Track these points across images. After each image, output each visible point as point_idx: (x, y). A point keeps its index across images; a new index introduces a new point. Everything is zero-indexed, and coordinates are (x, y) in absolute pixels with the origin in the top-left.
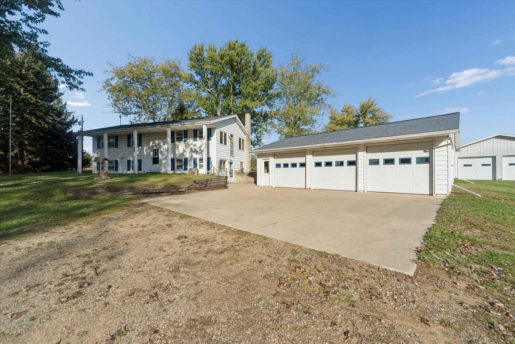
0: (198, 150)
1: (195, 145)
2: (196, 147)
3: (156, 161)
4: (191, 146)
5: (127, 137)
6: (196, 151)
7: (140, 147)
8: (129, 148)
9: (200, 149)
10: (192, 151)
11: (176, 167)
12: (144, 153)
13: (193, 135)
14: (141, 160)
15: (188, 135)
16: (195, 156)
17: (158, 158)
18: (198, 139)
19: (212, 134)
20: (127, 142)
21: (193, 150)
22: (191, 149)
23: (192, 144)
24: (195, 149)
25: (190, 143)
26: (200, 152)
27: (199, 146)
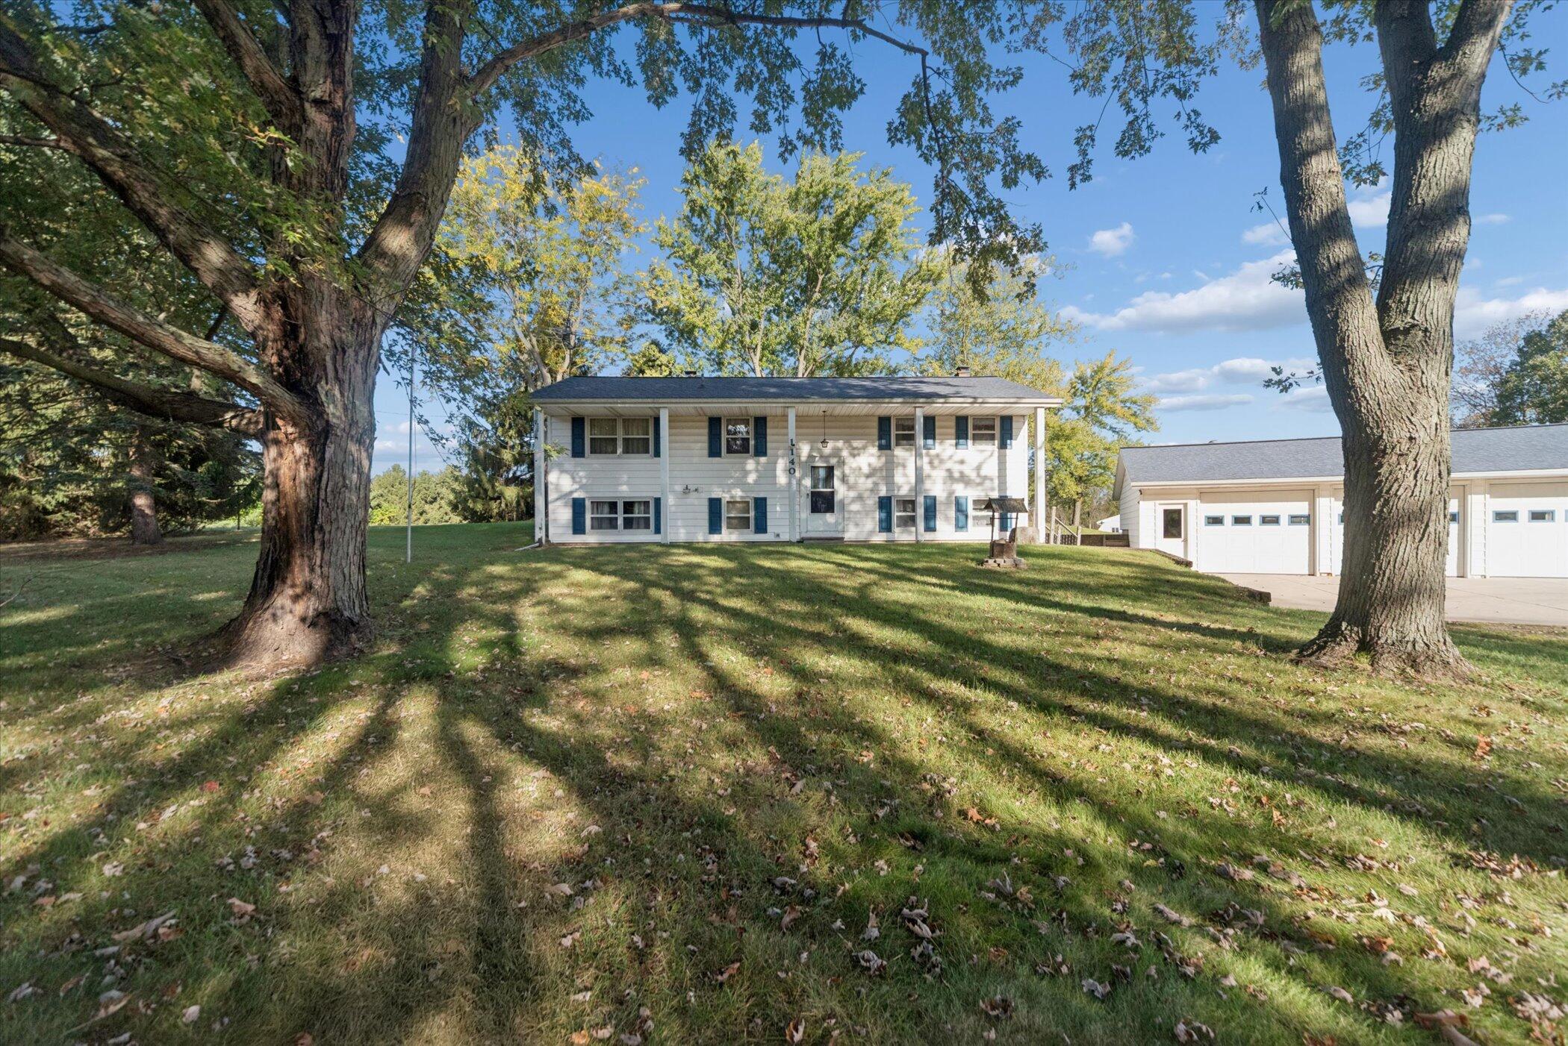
0: (973, 475)
1: (962, 462)
2: (964, 468)
3: (823, 503)
4: (949, 465)
5: (706, 424)
6: (964, 479)
7: (763, 459)
8: (717, 459)
9: (979, 475)
10: (950, 476)
11: (895, 520)
12: (775, 477)
13: (953, 431)
14: (765, 499)
15: (937, 431)
16: (960, 490)
17: (832, 494)
18: (970, 442)
19: (1014, 431)
20: (706, 438)
21: (956, 475)
22: (949, 471)
23: (951, 457)
24: (961, 473)
25: (945, 455)
26: (978, 480)
27: (975, 464)
